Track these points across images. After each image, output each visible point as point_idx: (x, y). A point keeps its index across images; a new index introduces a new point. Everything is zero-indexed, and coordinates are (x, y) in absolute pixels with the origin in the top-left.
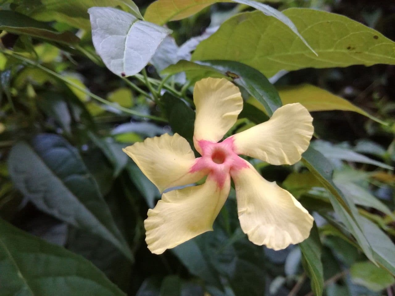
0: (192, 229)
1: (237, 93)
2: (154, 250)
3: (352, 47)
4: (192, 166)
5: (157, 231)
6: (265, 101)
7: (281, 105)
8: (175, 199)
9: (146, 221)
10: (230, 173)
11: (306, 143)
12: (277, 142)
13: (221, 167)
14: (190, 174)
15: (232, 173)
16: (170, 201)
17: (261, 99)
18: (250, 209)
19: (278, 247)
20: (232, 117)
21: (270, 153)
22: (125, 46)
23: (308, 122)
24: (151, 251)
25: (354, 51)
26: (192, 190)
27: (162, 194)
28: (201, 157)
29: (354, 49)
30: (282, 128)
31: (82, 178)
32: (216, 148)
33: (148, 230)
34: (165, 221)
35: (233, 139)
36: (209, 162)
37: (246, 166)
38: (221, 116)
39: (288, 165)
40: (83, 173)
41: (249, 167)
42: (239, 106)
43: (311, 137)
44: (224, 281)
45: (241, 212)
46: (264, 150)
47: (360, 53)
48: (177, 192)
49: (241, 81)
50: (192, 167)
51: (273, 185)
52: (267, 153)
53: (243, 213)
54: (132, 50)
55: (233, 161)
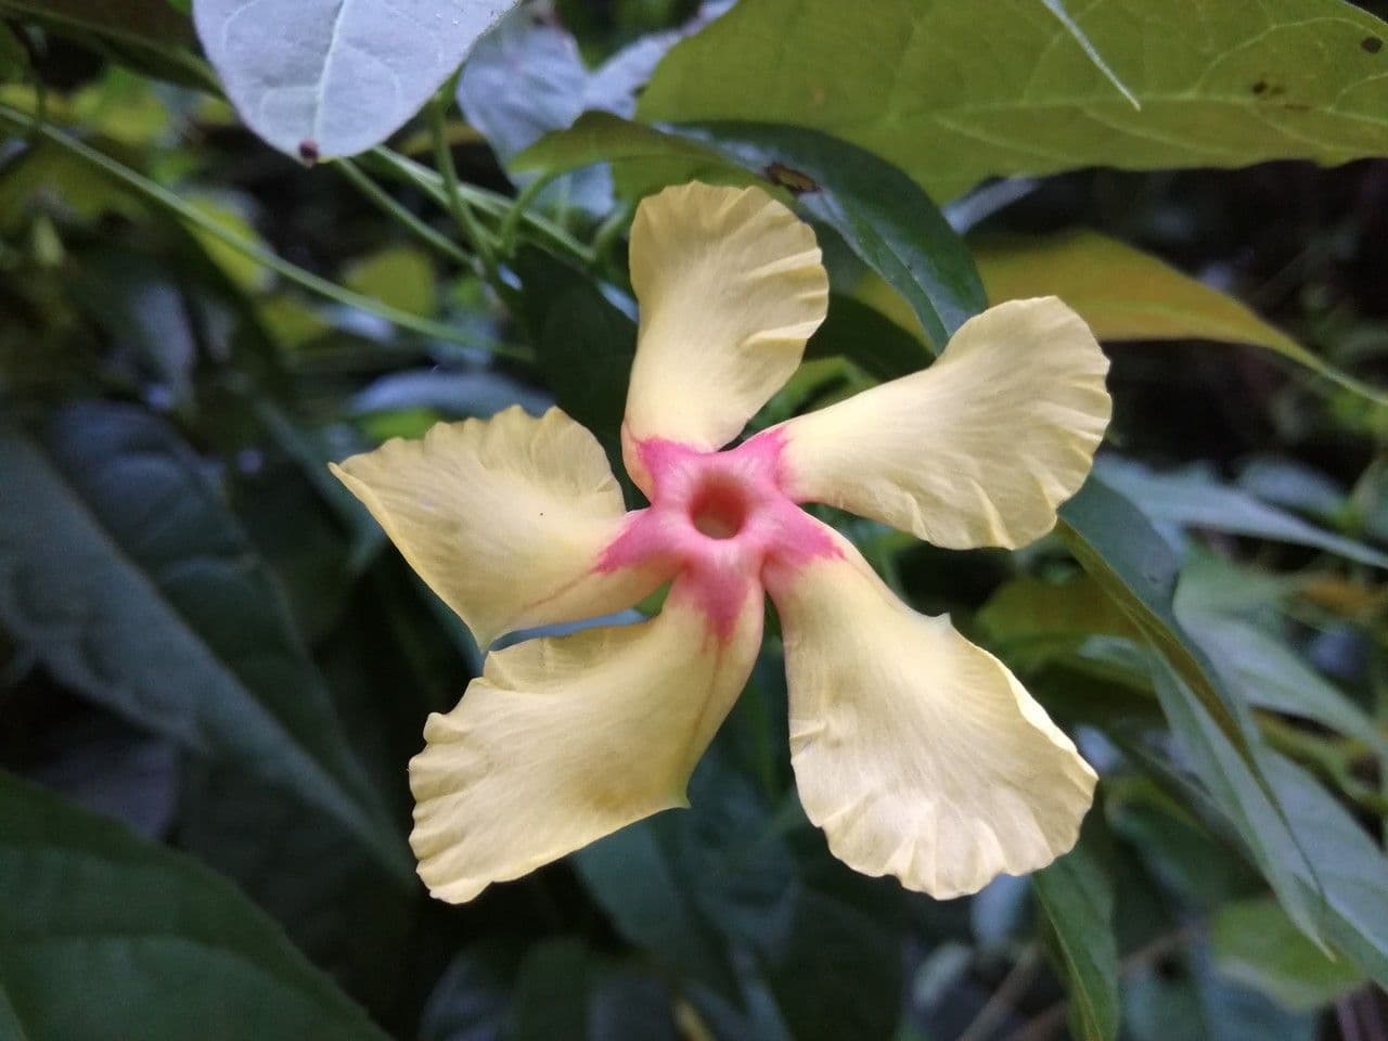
0: (601, 798)
1: (805, 250)
2: (440, 883)
3: (1271, 82)
4: (608, 543)
5: (457, 804)
6: (916, 287)
7: (983, 306)
8: (538, 677)
9: (415, 762)
10: (762, 578)
11: (1076, 463)
12: (960, 456)
13: (724, 552)
14: (598, 576)
15: (773, 577)
16: (515, 682)
17: (903, 281)
18: (840, 724)
19: (950, 885)
20: (782, 347)
21: (930, 501)
22: (330, 36)
23: (1091, 378)
24: (429, 887)
25: (1281, 101)
26: (606, 645)
27: (487, 653)
28: (647, 509)
29: (1278, 91)
30: (983, 401)
31: (225, 571)
32: (706, 472)
33: (424, 801)
34: (490, 766)
35: (780, 439)
36: (678, 529)
37: (827, 548)
38: (738, 345)
39: (1004, 551)
40: (228, 552)
41: (841, 555)
42: (812, 303)
43: (1098, 439)
44: (743, 962)
45: (800, 739)
46: (906, 485)
47: (1303, 109)
48: (547, 648)
49: (826, 204)
50: (610, 549)
51: (937, 631)
52: (918, 499)
53: (809, 741)
54: (361, 54)
55: (775, 527)
